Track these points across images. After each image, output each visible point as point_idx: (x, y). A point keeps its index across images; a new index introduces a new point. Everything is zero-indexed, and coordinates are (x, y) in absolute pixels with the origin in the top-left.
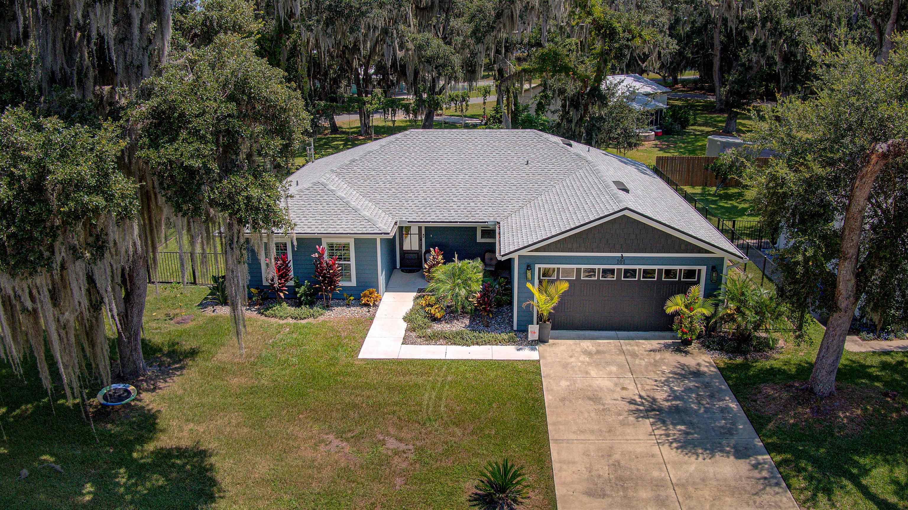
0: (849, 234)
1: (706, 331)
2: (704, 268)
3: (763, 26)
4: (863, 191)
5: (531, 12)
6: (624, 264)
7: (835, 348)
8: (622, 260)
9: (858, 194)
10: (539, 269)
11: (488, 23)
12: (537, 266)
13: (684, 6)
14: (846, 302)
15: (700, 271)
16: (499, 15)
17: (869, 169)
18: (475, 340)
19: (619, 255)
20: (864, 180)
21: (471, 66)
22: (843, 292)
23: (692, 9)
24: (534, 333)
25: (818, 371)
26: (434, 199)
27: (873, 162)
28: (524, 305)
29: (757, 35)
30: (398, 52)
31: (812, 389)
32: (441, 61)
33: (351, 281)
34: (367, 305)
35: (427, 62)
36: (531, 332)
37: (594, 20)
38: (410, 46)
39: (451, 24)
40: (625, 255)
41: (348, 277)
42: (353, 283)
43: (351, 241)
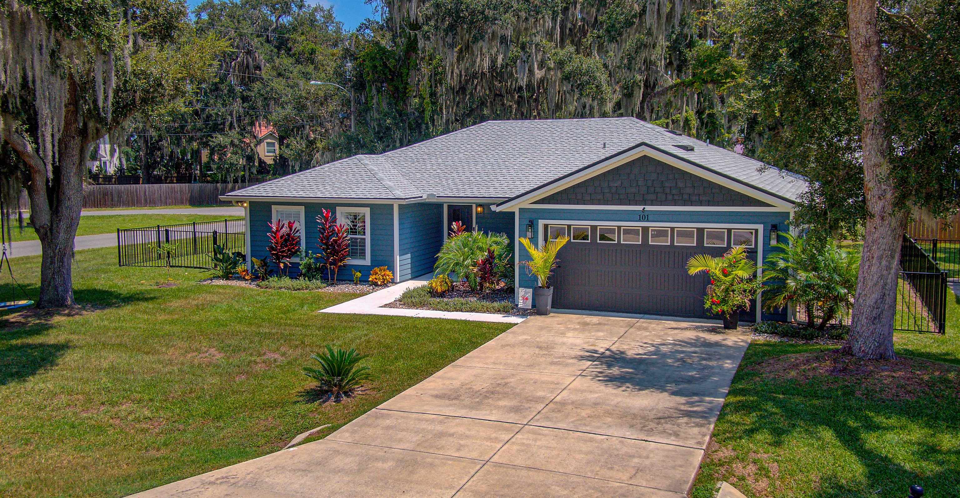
6: (648, 221)
8: (643, 216)
12: (541, 222)
15: (756, 231)
19: (640, 208)
24: (526, 298)
33: (364, 259)
34: (373, 283)
36: (522, 298)
40: (648, 208)
41: (363, 254)
42: (367, 261)
43: (367, 211)
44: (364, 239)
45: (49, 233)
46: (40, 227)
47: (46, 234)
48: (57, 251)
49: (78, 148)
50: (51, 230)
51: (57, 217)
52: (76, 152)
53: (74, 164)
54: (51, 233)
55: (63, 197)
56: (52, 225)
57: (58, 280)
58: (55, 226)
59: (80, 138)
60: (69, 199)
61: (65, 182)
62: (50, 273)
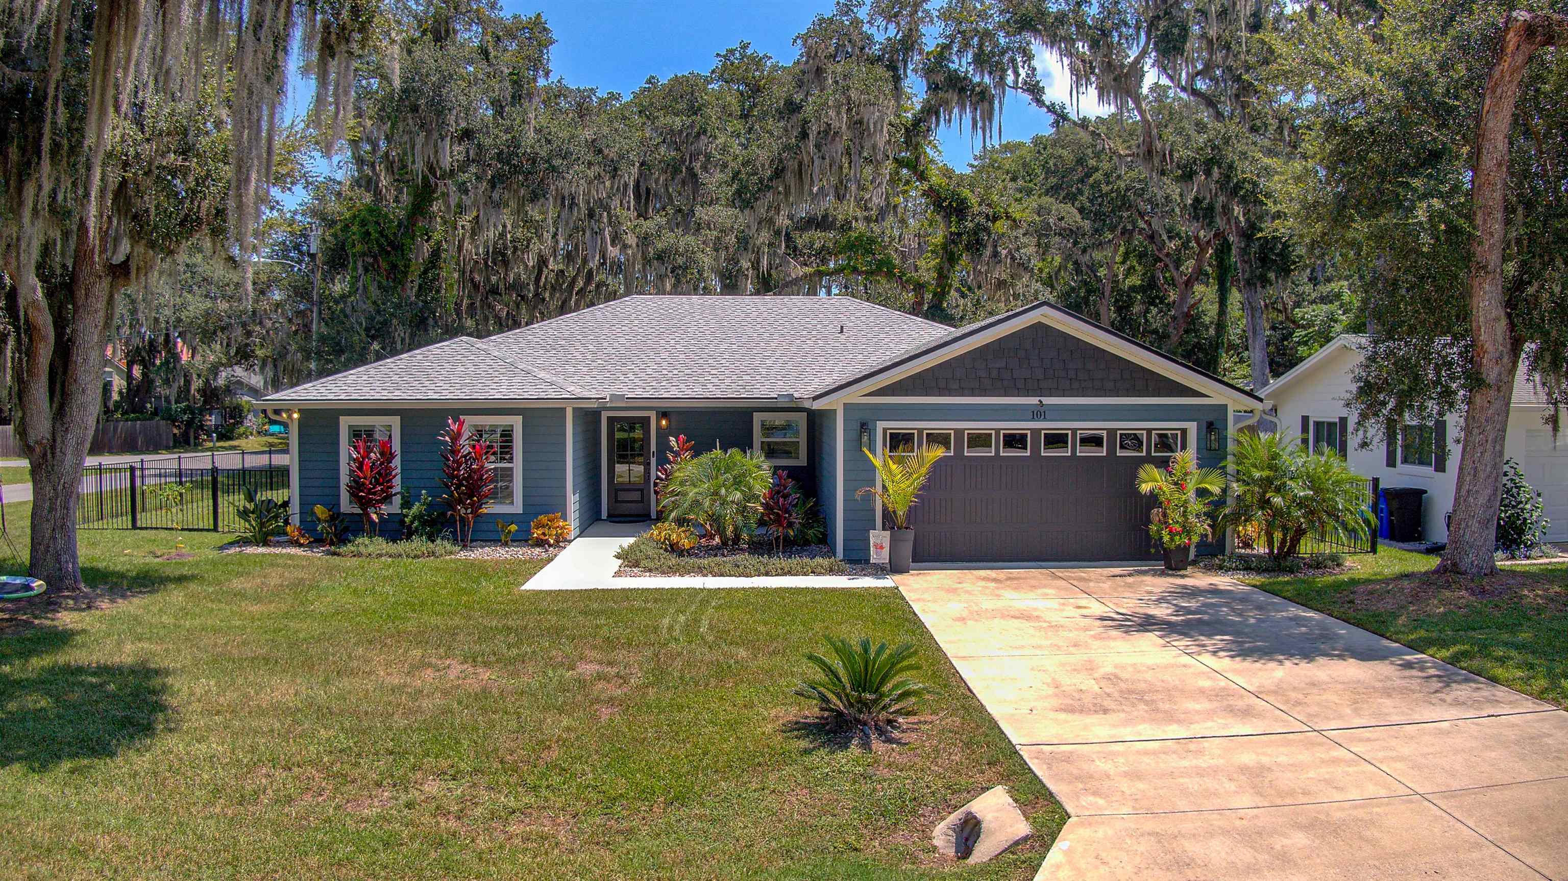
0: (1485, 221)
1: (1213, 534)
2: (1192, 427)
3: (1208, 173)
4: (1500, 118)
5: (833, 140)
6: (1045, 419)
7: (1488, 469)
8: (1038, 413)
9: (1490, 124)
10: (885, 430)
11: (761, 180)
12: (881, 425)
13: (1057, 239)
14: (1496, 370)
15: (1184, 431)
16: (778, 173)
17: (1506, 65)
18: (762, 568)
19: (1034, 400)
20: (1499, 91)
21: (730, 277)
22: (1488, 346)
23: (1070, 245)
24: (882, 548)
25: (1463, 525)
26: (676, 372)
27: (1511, 47)
28: (858, 495)
29: (1198, 191)
30: (610, 248)
31: (1454, 565)
32: (680, 261)
33: (512, 503)
34: (540, 543)
35: (657, 259)
36: (876, 546)
37: (931, 188)
38: (631, 240)
39: (697, 214)
40: (1047, 400)
41: (508, 495)
42: (517, 507)
43: (516, 422)
44: (511, 469)
45: (49, 456)
46: (36, 442)
47: (45, 454)
48: (60, 488)
49: (105, 298)
50: (53, 447)
51: (62, 424)
52: (101, 305)
53: (96, 326)
54: (53, 454)
55: (73, 388)
56: (54, 441)
57: (60, 543)
58: (59, 440)
59: (109, 279)
60: (84, 391)
61: (80, 360)
62: (47, 528)
